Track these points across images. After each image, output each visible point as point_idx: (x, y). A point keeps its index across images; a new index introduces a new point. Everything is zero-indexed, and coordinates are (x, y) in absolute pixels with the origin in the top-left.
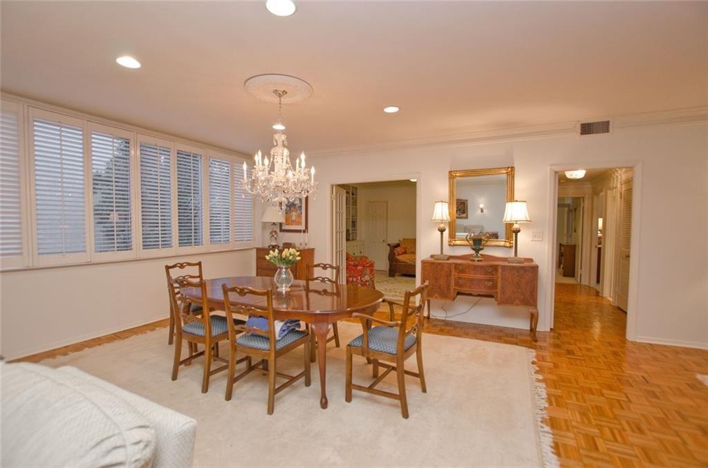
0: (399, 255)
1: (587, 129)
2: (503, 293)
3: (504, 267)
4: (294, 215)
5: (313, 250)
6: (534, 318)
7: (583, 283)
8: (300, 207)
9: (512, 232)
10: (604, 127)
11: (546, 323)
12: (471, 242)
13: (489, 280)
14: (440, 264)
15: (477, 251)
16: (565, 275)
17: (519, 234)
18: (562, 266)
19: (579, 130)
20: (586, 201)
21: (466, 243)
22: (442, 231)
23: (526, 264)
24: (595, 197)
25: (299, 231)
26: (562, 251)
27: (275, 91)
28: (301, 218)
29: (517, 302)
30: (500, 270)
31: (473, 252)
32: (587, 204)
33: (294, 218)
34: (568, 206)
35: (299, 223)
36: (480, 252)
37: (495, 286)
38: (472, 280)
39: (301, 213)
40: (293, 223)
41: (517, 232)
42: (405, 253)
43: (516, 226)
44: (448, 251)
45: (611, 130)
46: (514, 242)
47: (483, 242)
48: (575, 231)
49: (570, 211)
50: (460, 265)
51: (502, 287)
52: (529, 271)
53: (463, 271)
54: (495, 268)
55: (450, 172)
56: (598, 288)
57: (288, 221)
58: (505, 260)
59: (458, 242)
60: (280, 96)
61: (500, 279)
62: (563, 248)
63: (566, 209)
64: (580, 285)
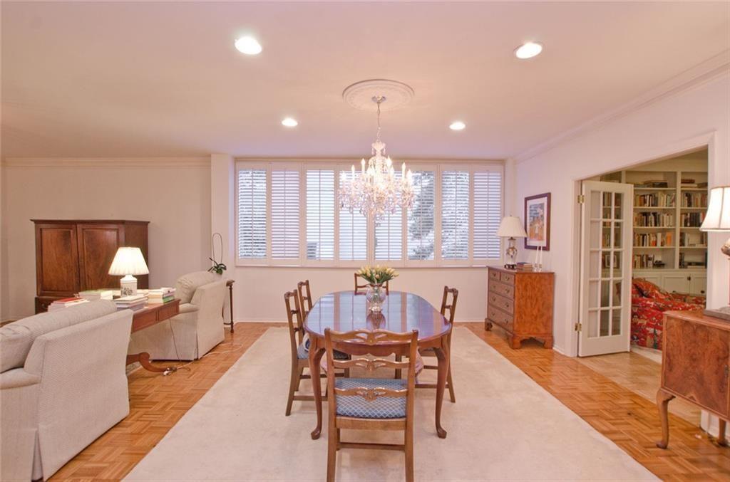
8: (543, 216)
27: (375, 99)
28: (543, 231)
35: (542, 238)
39: (544, 225)
40: (536, 237)
57: (532, 235)
60: (379, 103)
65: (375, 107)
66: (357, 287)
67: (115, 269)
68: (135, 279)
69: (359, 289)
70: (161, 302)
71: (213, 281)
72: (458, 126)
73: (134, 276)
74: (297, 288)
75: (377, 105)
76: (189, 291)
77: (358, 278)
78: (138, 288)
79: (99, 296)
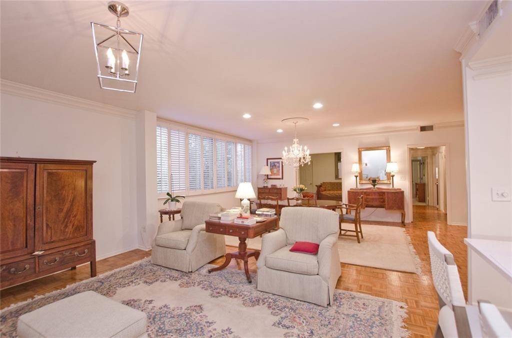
0: (322, 191)
1: (423, 129)
2: (388, 204)
3: (388, 192)
4: (275, 171)
5: (286, 188)
6: (403, 215)
7: (430, 205)
8: (279, 166)
9: (390, 176)
10: (430, 128)
11: (409, 219)
12: (371, 182)
13: (381, 199)
14: (357, 192)
15: (374, 186)
16: (420, 201)
17: (394, 177)
18: (418, 196)
19: (420, 130)
20: (429, 159)
21: (369, 182)
22: (356, 177)
23: (398, 191)
24: (434, 156)
25: (280, 179)
26: (417, 187)
28: (279, 172)
29: (395, 208)
30: (386, 194)
31: (372, 186)
32: (429, 160)
33: (275, 172)
34: (420, 161)
35: (279, 175)
36: (376, 186)
37: (384, 201)
38: (373, 199)
39: (279, 170)
40: (275, 174)
41: (393, 176)
42: (325, 190)
43: (392, 174)
44: (359, 187)
45: (434, 129)
46: (391, 181)
47: (377, 182)
48: (424, 175)
49: (421, 164)
50: (366, 192)
51: (388, 202)
52: (400, 194)
53: (368, 195)
54: (384, 193)
55: (359, 149)
56: (438, 207)
57: (273, 173)
58: (388, 189)
59: (364, 182)
60: (295, 123)
61: (386, 199)
62: (417, 186)
63: (419, 162)
64: (428, 206)
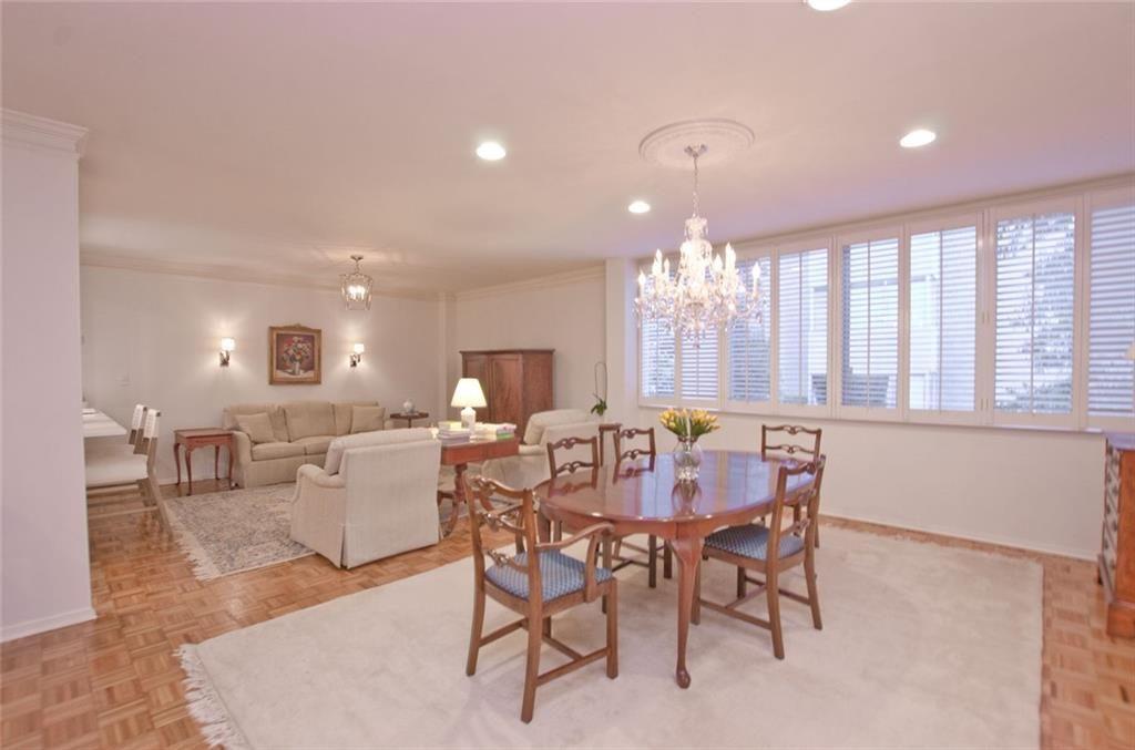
27: (689, 150)
60: (696, 156)
65: (689, 163)
66: (764, 447)
67: (456, 401)
68: (474, 412)
69: (768, 451)
70: (493, 438)
71: (586, 421)
72: (919, 138)
73: (474, 408)
74: (598, 435)
75: (692, 159)
76: (537, 431)
77: (767, 432)
78: (477, 420)
79: (449, 426)
